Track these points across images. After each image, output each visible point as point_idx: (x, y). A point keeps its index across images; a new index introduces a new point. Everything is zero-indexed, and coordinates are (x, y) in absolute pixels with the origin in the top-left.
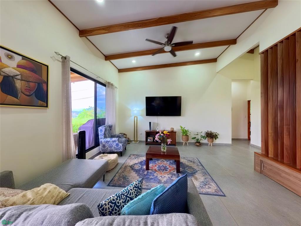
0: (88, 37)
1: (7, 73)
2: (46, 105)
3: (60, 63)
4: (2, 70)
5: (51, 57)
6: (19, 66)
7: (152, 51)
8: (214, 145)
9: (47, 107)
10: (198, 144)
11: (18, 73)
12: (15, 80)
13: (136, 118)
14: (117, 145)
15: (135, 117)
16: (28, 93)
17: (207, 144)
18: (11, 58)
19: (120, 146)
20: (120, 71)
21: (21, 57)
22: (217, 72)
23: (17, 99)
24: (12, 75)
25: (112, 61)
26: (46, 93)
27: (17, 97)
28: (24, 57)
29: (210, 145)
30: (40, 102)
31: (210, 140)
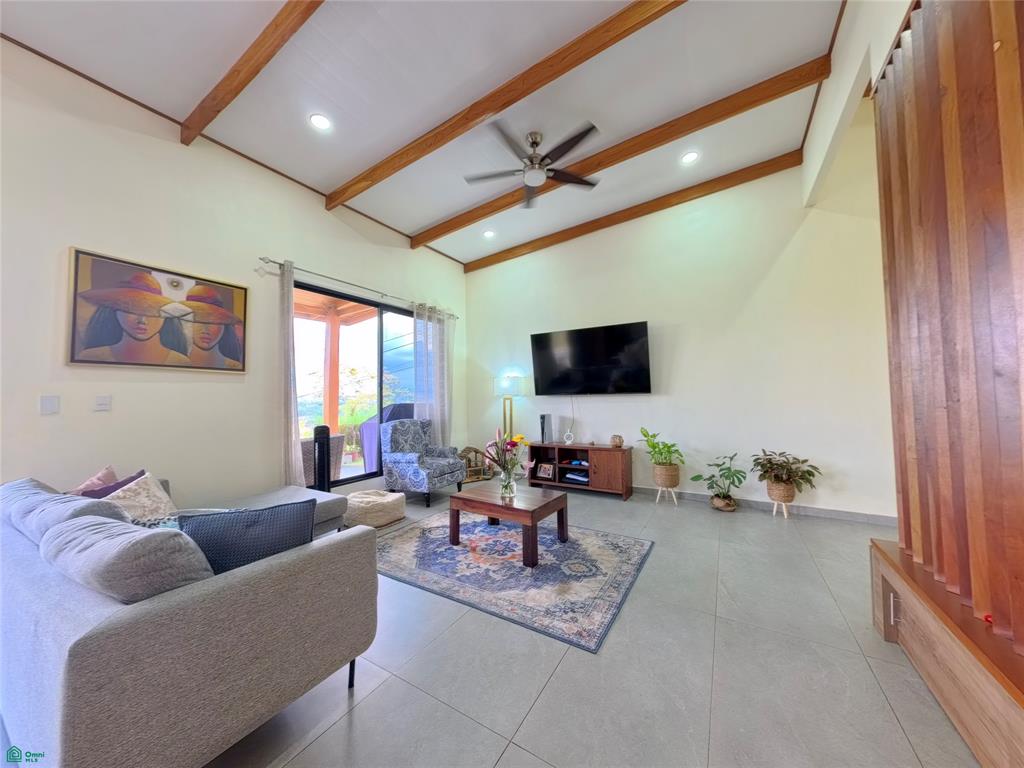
0: (346, 203)
1: (170, 312)
2: (240, 367)
3: (277, 279)
4: (163, 308)
5: (256, 271)
6: (190, 298)
7: (517, 194)
8: (798, 515)
9: (243, 370)
10: (719, 503)
11: (189, 310)
12: (183, 322)
13: (508, 403)
14: (416, 473)
15: (505, 399)
16: (205, 345)
17: (765, 509)
18: (176, 285)
19: (421, 477)
20: (469, 267)
21: (193, 282)
22: (805, 203)
23: (186, 355)
24: (177, 314)
25: (433, 244)
26: (241, 344)
27: (184, 352)
28: (199, 280)
29: (780, 513)
30: (229, 361)
31: (779, 489)
